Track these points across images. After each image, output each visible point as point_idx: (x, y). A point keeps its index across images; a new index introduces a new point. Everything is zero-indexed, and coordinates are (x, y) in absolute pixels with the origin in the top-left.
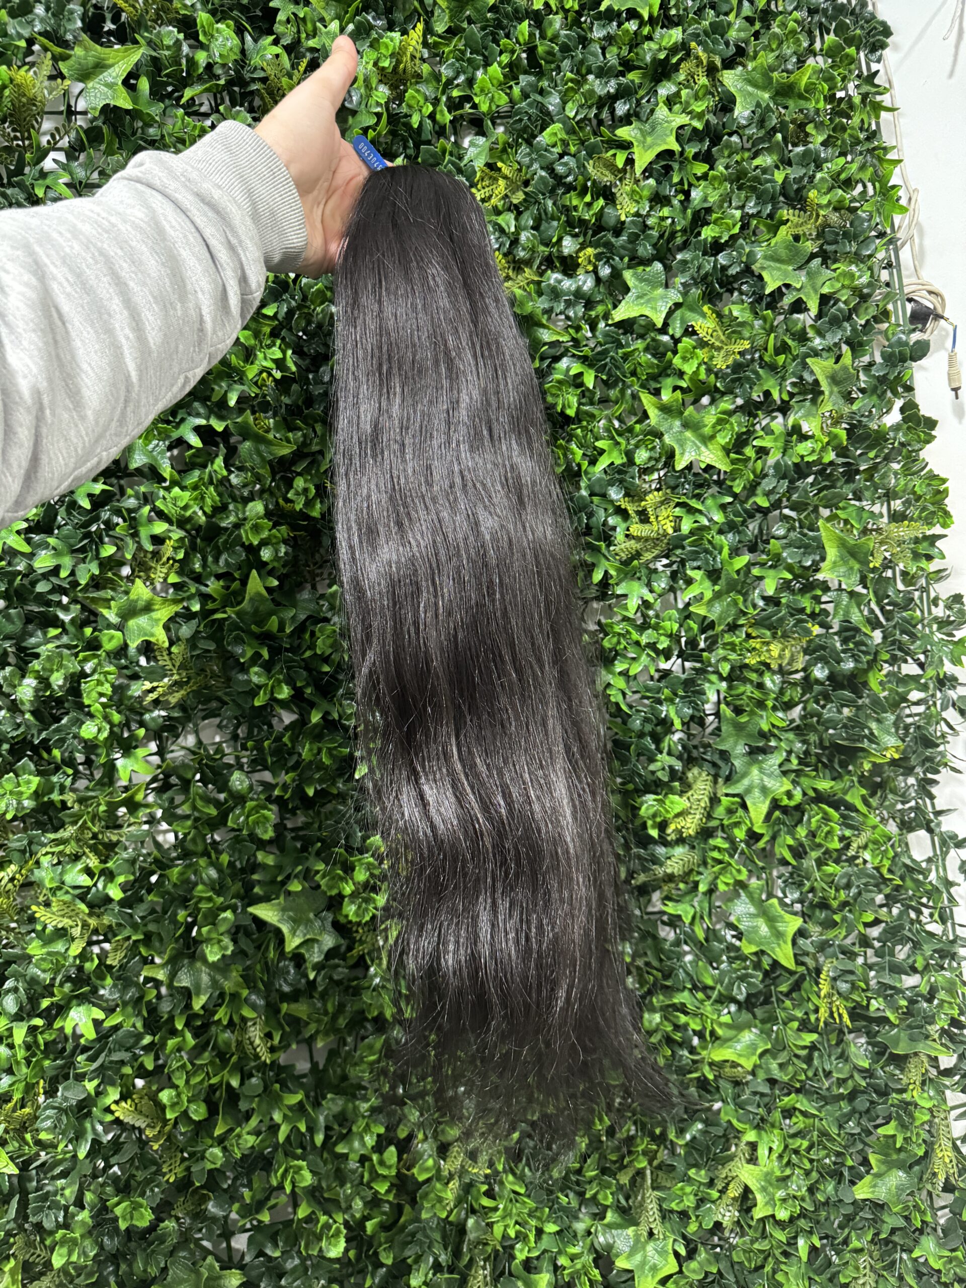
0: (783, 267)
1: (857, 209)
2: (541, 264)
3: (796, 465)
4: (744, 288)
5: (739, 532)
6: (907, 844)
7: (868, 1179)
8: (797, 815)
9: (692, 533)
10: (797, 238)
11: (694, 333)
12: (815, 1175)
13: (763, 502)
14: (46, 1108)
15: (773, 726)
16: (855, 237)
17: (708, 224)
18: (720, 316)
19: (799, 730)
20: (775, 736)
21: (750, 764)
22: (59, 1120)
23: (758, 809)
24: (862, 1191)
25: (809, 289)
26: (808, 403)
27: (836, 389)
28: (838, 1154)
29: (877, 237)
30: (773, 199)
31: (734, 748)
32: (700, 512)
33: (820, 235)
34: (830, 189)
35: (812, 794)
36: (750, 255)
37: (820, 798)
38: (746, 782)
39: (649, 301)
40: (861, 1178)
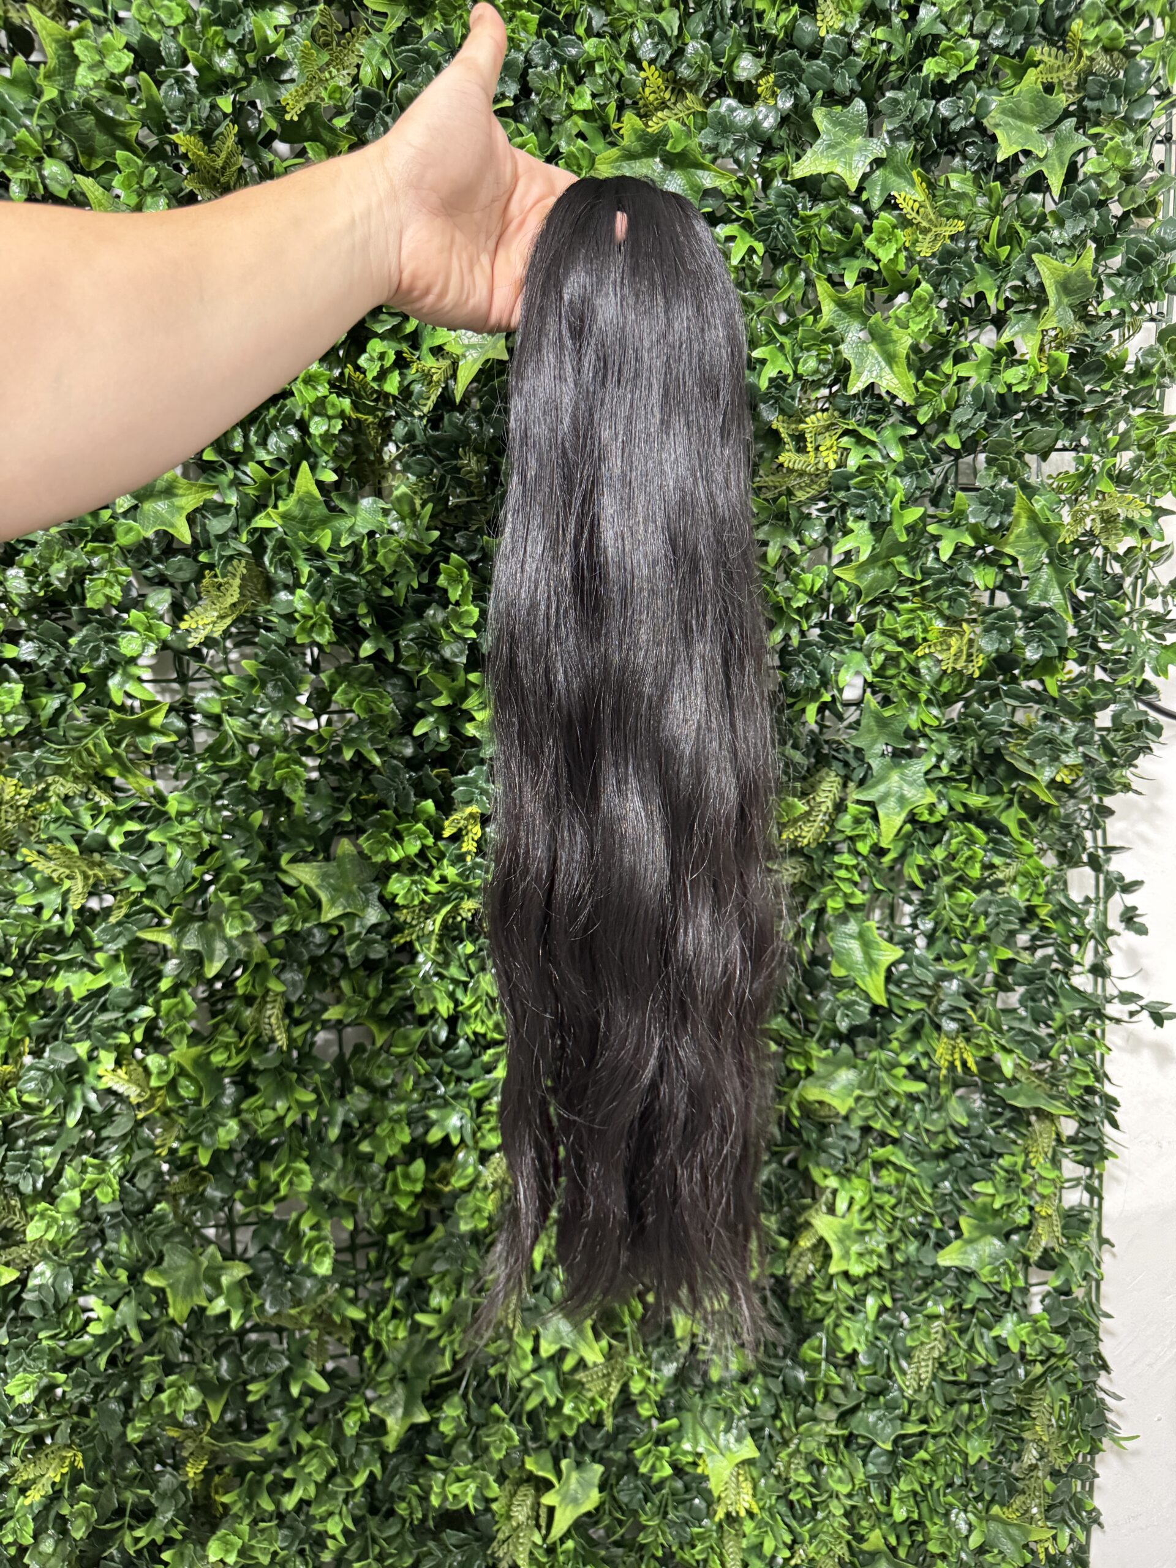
0: (1025, 126)
1: (1135, 53)
2: (710, 90)
3: (1001, 396)
4: (970, 150)
5: (918, 476)
6: (1065, 883)
7: (957, 1244)
8: (937, 833)
9: (860, 471)
10: (1049, 88)
11: (896, 207)
12: (897, 1233)
13: (953, 441)
14: (31, 1068)
15: (924, 724)
16: (1127, 93)
17: (934, 55)
18: (931, 186)
19: (957, 731)
20: (925, 736)
21: (890, 768)
22: (44, 1084)
23: (892, 821)
24: (948, 1258)
25: (1054, 160)
26: (1029, 316)
27: (1065, 300)
28: (926, 1215)
29: (1158, 97)
30: (1028, 29)
31: (871, 747)
32: (873, 444)
33: (1082, 85)
34: (1100, 21)
35: (961, 810)
36: (983, 104)
37: (969, 815)
38: (882, 788)
39: (843, 153)
40: (948, 1242)
